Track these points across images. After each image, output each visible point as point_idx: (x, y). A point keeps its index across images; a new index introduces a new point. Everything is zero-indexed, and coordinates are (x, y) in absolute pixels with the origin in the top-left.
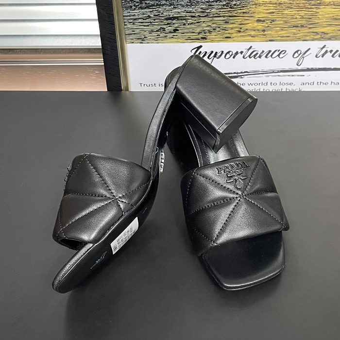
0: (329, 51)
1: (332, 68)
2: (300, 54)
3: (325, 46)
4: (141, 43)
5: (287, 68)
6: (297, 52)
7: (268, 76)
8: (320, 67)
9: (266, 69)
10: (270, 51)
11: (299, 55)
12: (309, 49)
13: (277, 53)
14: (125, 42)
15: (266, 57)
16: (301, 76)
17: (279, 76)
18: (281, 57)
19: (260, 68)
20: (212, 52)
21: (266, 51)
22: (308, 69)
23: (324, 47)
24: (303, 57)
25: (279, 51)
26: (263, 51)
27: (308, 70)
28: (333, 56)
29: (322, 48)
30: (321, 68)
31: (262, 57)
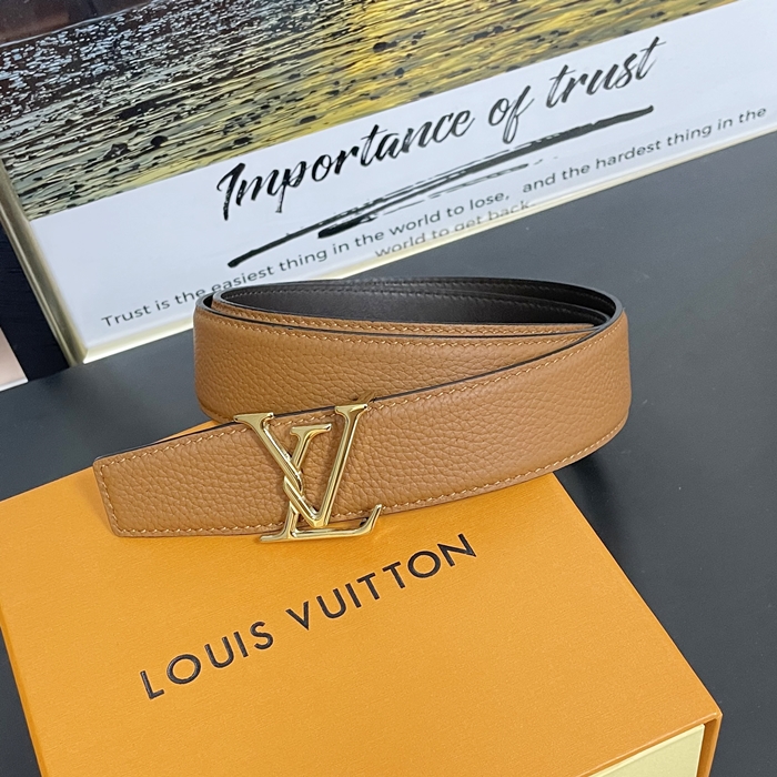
0: (577, 78)
1: (593, 122)
2: (508, 108)
3: (566, 67)
4: (69, 207)
5: (481, 159)
6: (498, 105)
7: (437, 195)
8: (563, 131)
9: (427, 176)
10: (428, 125)
11: (505, 112)
12: (528, 88)
13: (447, 125)
14: (24, 218)
15: (421, 143)
16: (520, 167)
17: (464, 185)
18: (459, 131)
19: (412, 181)
20: (276, 173)
21: (418, 127)
22: (533, 143)
23: (563, 72)
24: (517, 117)
25: (451, 116)
26: (411, 131)
27: (535, 146)
28: (590, 90)
29: (559, 78)
30: (566, 133)
31: (411, 148)
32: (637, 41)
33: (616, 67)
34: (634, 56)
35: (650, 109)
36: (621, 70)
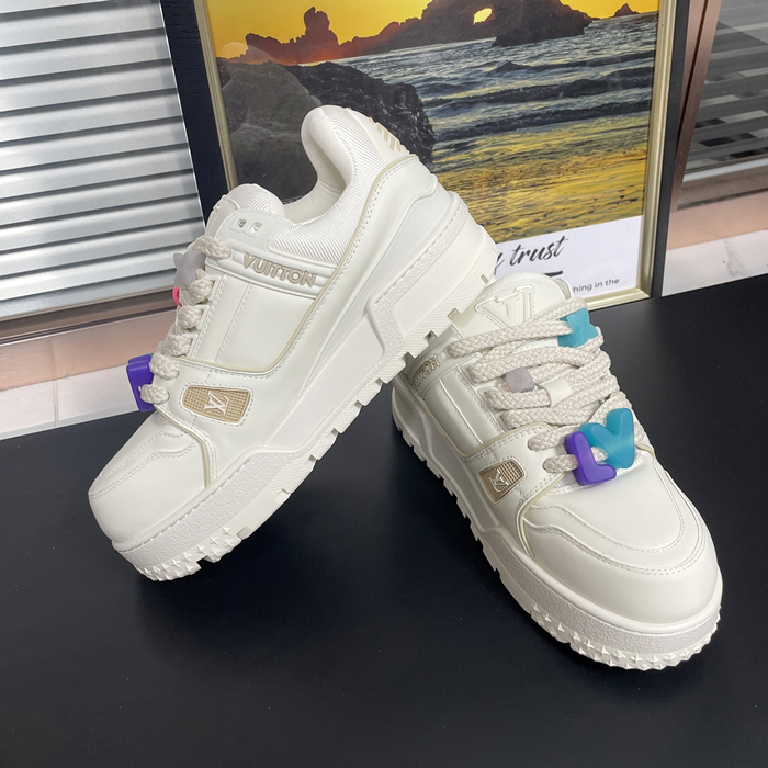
3: (520, 246)
12: (501, 255)
23: (519, 248)
28: (531, 259)
29: (517, 251)
32: (555, 237)
33: (544, 249)
34: (552, 245)
35: (561, 273)
36: (546, 251)
